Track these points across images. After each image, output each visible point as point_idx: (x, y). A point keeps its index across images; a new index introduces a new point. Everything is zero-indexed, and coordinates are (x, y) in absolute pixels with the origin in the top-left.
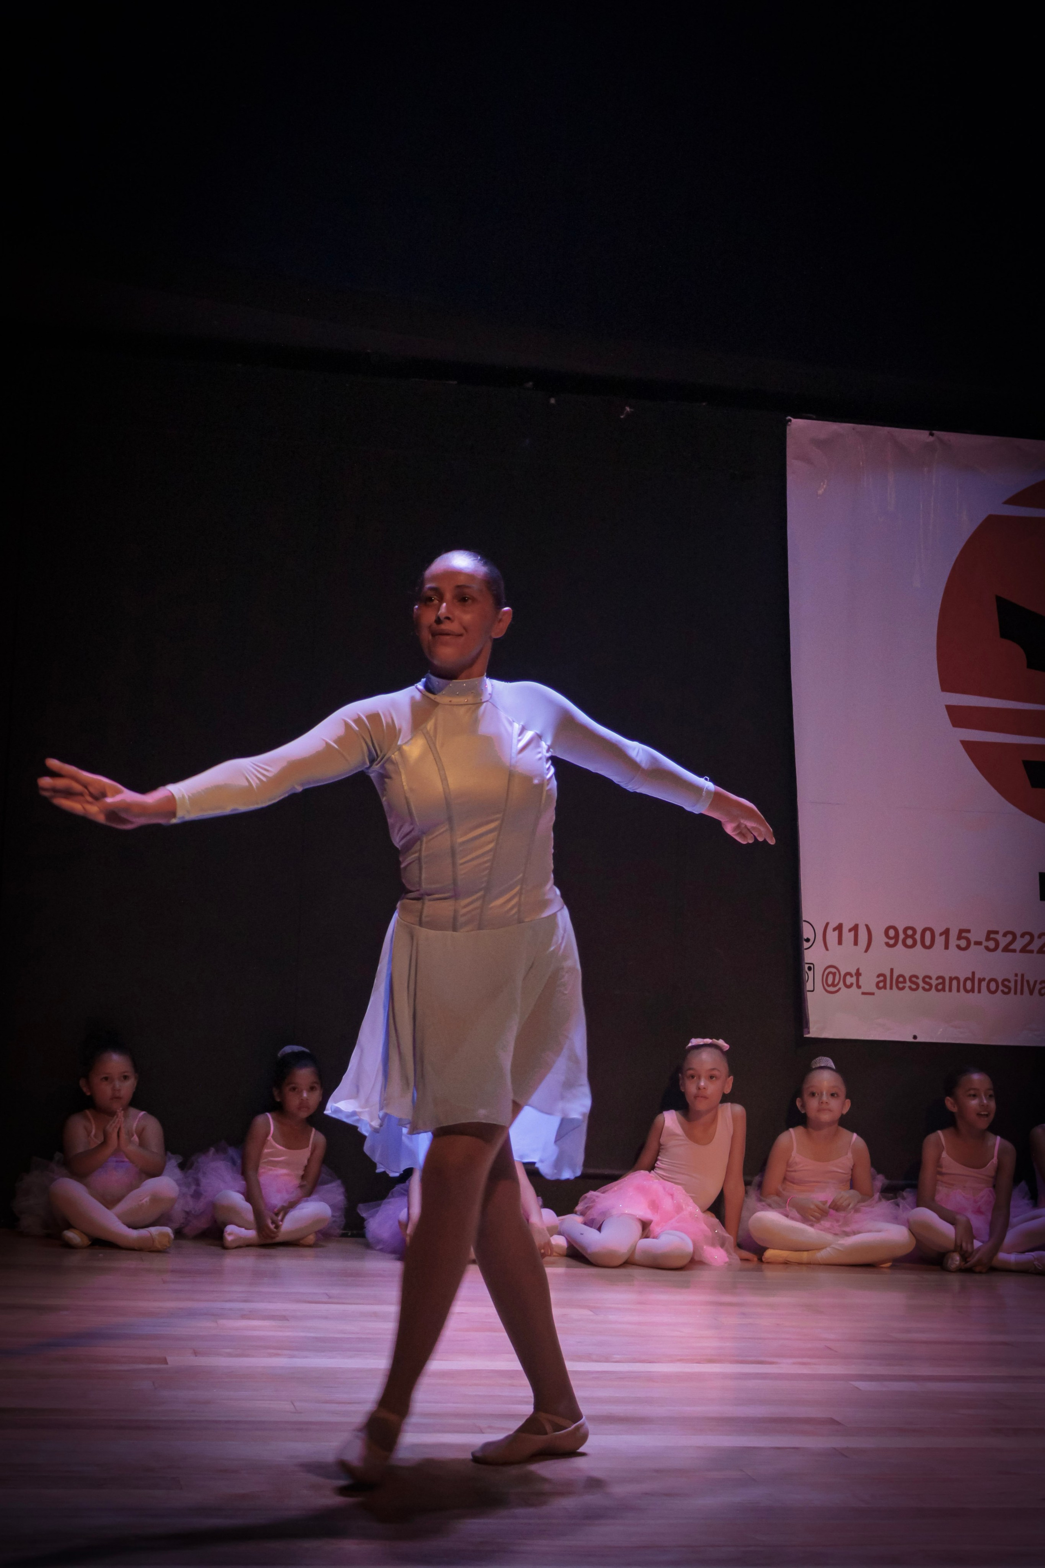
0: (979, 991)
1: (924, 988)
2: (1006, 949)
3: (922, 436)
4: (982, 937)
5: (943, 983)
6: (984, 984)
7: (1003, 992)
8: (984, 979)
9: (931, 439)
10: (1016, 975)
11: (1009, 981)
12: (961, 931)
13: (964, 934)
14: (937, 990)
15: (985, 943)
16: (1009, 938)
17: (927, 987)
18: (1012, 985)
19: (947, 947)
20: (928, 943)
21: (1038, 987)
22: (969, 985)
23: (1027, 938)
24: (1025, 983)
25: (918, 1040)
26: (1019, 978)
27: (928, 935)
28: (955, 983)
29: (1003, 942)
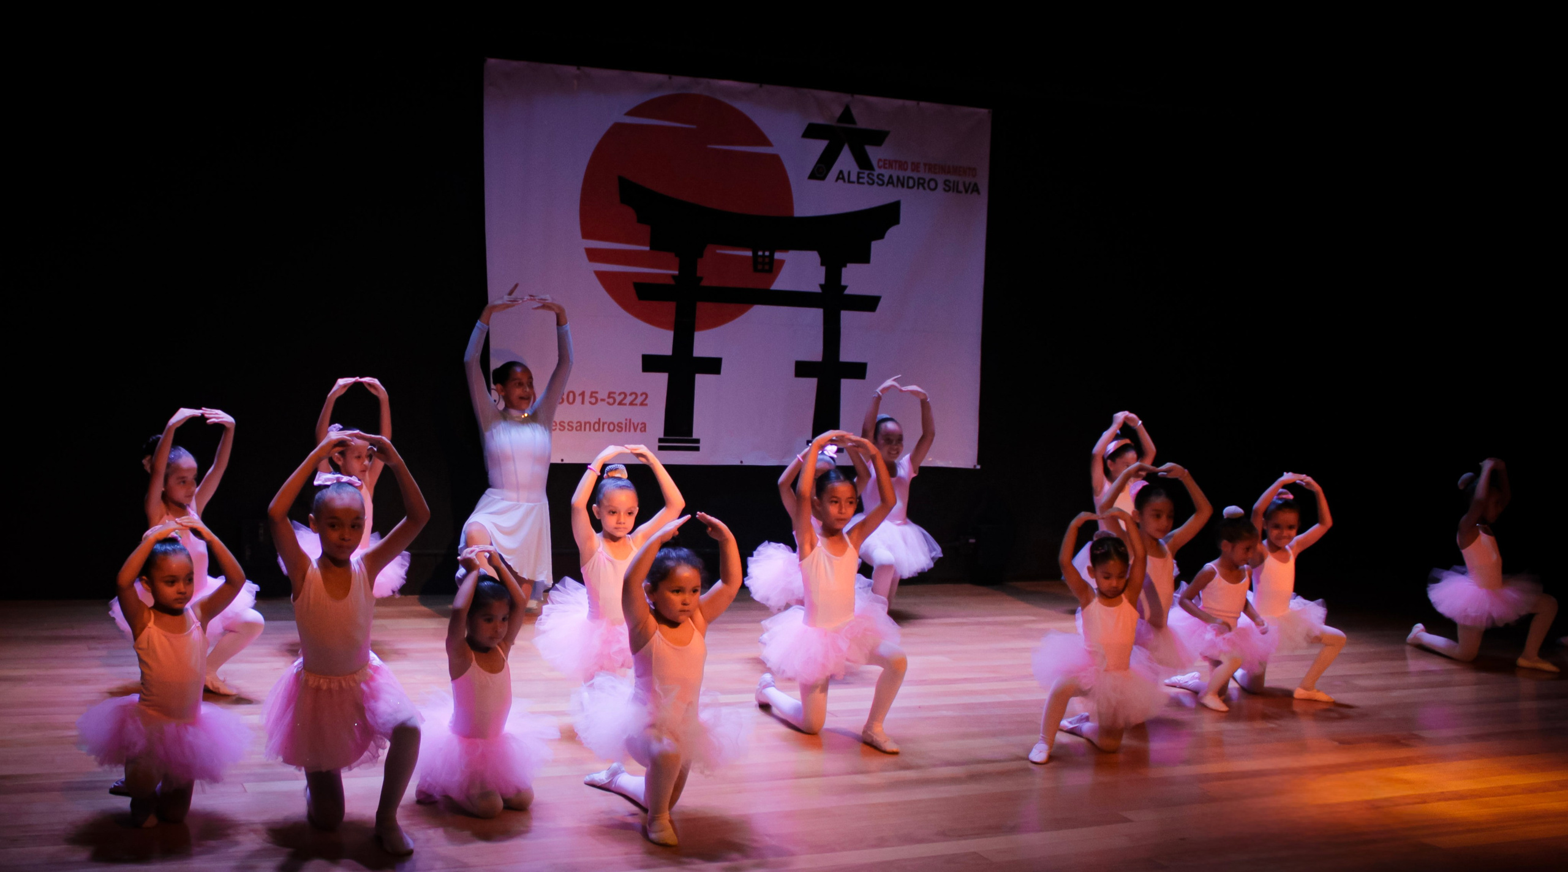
0: (603, 430)
1: (568, 429)
2: (620, 403)
3: (572, 70)
4: (605, 396)
5: (581, 426)
6: (606, 426)
7: (618, 430)
8: (606, 423)
9: (578, 72)
10: (626, 420)
11: (622, 423)
12: (592, 393)
13: (594, 395)
14: (577, 430)
15: (607, 400)
16: (623, 396)
17: (570, 428)
18: (623, 426)
19: (583, 402)
20: (571, 399)
21: (640, 426)
22: (596, 427)
23: (634, 396)
24: (632, 425)
25: (565, 462)
26: (628, 421)
27: (571, 395)
28: (588, 425)
29: (618, 399)
